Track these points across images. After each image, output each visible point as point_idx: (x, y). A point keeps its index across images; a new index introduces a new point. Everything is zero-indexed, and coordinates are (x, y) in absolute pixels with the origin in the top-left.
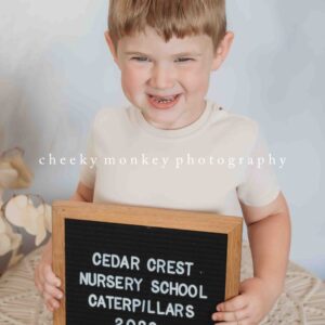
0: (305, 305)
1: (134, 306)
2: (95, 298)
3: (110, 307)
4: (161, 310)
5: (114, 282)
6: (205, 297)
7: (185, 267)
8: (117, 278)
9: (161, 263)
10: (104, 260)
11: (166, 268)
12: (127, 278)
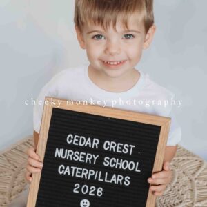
0: (196, 179)
1: (90, 174)
2: (64, 168)
3: (73, 175)
4: (107, 179)
5: (79, 157)
6: (139, 171)
7: (129, 148)
8: (82, 153)
9: (113, 145)
10: (75, 140)
11: (116, 148)
12: (88, 154)
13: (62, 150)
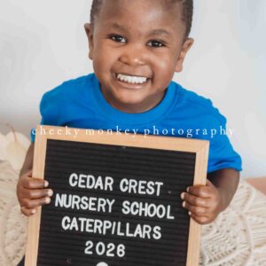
1: (105, 227)
2: (69, 221)
3: (82, 230)
4: (130, 232)
5: (88, 204)
6: (173, 218)
7: (155, 187)
8: (91, 199)
9: (133, 184)
10: (81, 181)
11: (137, 188)
12: (100, 199)
13: (64, 196)
